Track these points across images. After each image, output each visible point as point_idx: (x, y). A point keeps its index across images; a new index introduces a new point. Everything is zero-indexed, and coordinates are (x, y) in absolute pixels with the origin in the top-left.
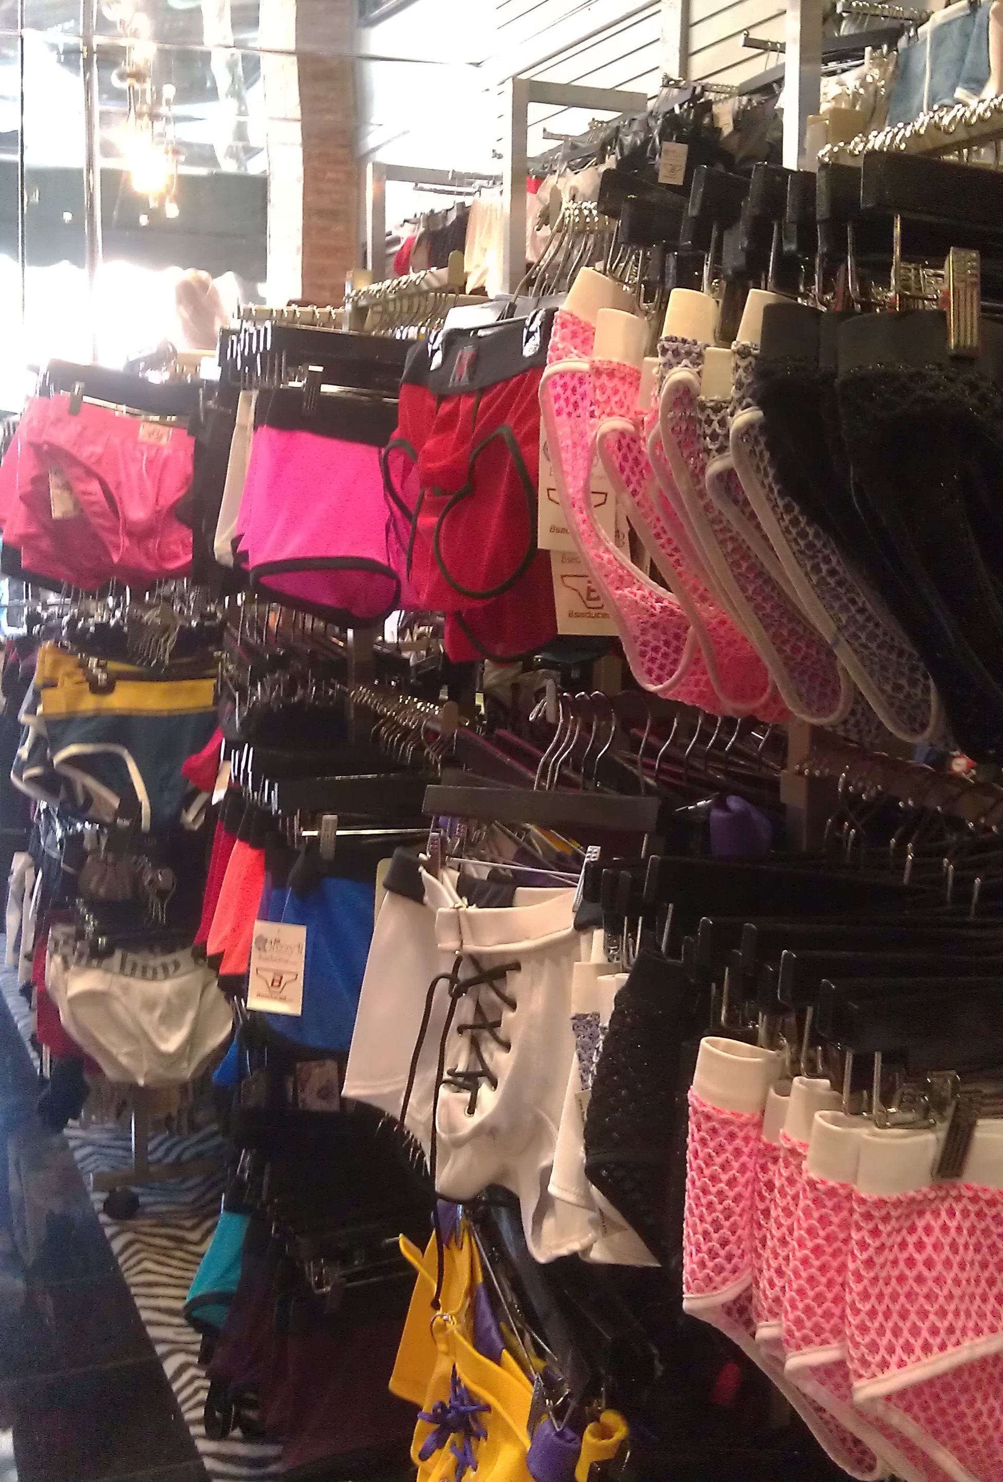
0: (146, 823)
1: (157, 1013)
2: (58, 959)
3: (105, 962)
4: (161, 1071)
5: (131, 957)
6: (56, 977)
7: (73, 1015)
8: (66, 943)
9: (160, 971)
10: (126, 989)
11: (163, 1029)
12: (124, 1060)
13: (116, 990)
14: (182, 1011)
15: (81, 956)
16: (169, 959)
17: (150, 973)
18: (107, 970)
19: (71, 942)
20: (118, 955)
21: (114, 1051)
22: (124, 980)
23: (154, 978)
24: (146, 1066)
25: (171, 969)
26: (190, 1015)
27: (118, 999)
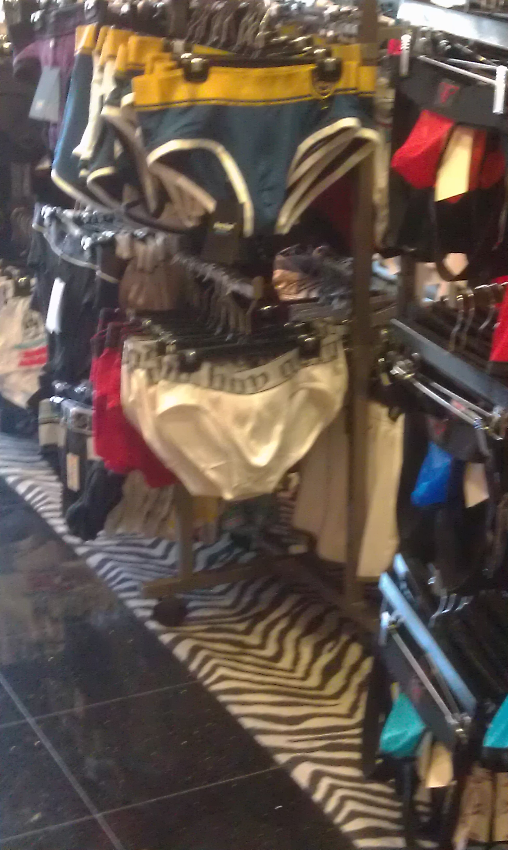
0: (248, 227)
1: (249, 427)
2: (141, 374)
3: (195, 375)
4: (248, 485)
5: (219, 370)
6: (139, 392)
7: (159, 431)
8: (148, 357)
9: (248, 383)
10: (216, 403)
11: (253, 443)
12: (212, 475)
13: (206, 406)
14: (270, 424)
15: (170, 370)
16: (256, 371)
17: (238, 388)
18: (197, 384)
19: (154, 354)
20: (205, 368)
21: (202, 465)
22: (215, 394)
23: (242, 392)
24: (236, 480)
25: (260, 380)
26: (279, 428)
27: (206, 412)
